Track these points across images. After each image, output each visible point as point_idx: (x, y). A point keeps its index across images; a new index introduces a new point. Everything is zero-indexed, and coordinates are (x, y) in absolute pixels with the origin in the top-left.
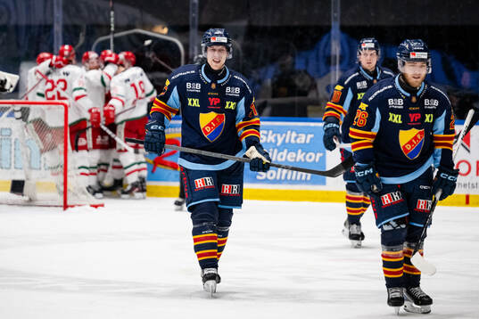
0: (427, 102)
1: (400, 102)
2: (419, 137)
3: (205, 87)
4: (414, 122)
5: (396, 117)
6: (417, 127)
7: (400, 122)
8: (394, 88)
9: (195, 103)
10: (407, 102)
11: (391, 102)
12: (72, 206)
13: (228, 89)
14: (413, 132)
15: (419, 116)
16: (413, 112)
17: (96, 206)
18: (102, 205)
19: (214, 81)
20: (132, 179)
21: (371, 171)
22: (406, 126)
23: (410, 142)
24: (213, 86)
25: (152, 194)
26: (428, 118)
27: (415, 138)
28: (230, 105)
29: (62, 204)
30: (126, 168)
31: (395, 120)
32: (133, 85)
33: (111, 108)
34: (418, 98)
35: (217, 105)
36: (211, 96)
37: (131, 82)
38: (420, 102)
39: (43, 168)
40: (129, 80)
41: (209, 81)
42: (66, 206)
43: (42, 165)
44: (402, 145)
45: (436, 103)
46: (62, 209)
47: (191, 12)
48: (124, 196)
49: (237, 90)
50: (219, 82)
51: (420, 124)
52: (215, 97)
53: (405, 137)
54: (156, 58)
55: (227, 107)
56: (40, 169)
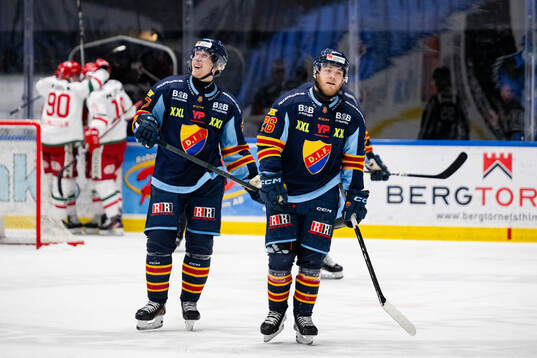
0: (338, 115)
1: (311, 110)
2: (324, 150)
3: (193, 99)
4: (322, 133)
5: (304, 125)
6: (324, 140)
7: (307, 131)
8: (307, 96)
9: (179, 113)
10: (317, 111)
11: (301, 107)
12: (47, 244)
13: (215, 105)
14: (319, 145)
15: (327, 129)
16: (322, 123)
17: (74, 244)
18: (82, 243)
19: (202, 93)
20: (112, 212)
21: (280, 180)
22: (312, 137)
23: (314, 155)
24: (200, 99)
25: (129, 229)
26: (339, 133)
27: (320, 151)
28: (216, 123)
29: (35, 241)
30: (104, 200)
31: (302, 128)
32: (114, 102)
33: (94, 132)
34: (329, 109)
35: (202, 119)
36: (196, 109)
37: (113, 98)
38: (331, 113)
39: (12, 200)
40: (110, 95)
41: (197, 93)
42: (39, 244)
43: (11, 196)
44: (305, 156)
45: (348, 118)
46: (35, 247)
47: (184, 15)
48: (102, 232)
49: (225, 107)
50: (207, 95)
51: (328, 137)
52: (201, 110)
53: (310, 148)
54: (143, 69)
55: (211, 123)
56: (9, 200)
